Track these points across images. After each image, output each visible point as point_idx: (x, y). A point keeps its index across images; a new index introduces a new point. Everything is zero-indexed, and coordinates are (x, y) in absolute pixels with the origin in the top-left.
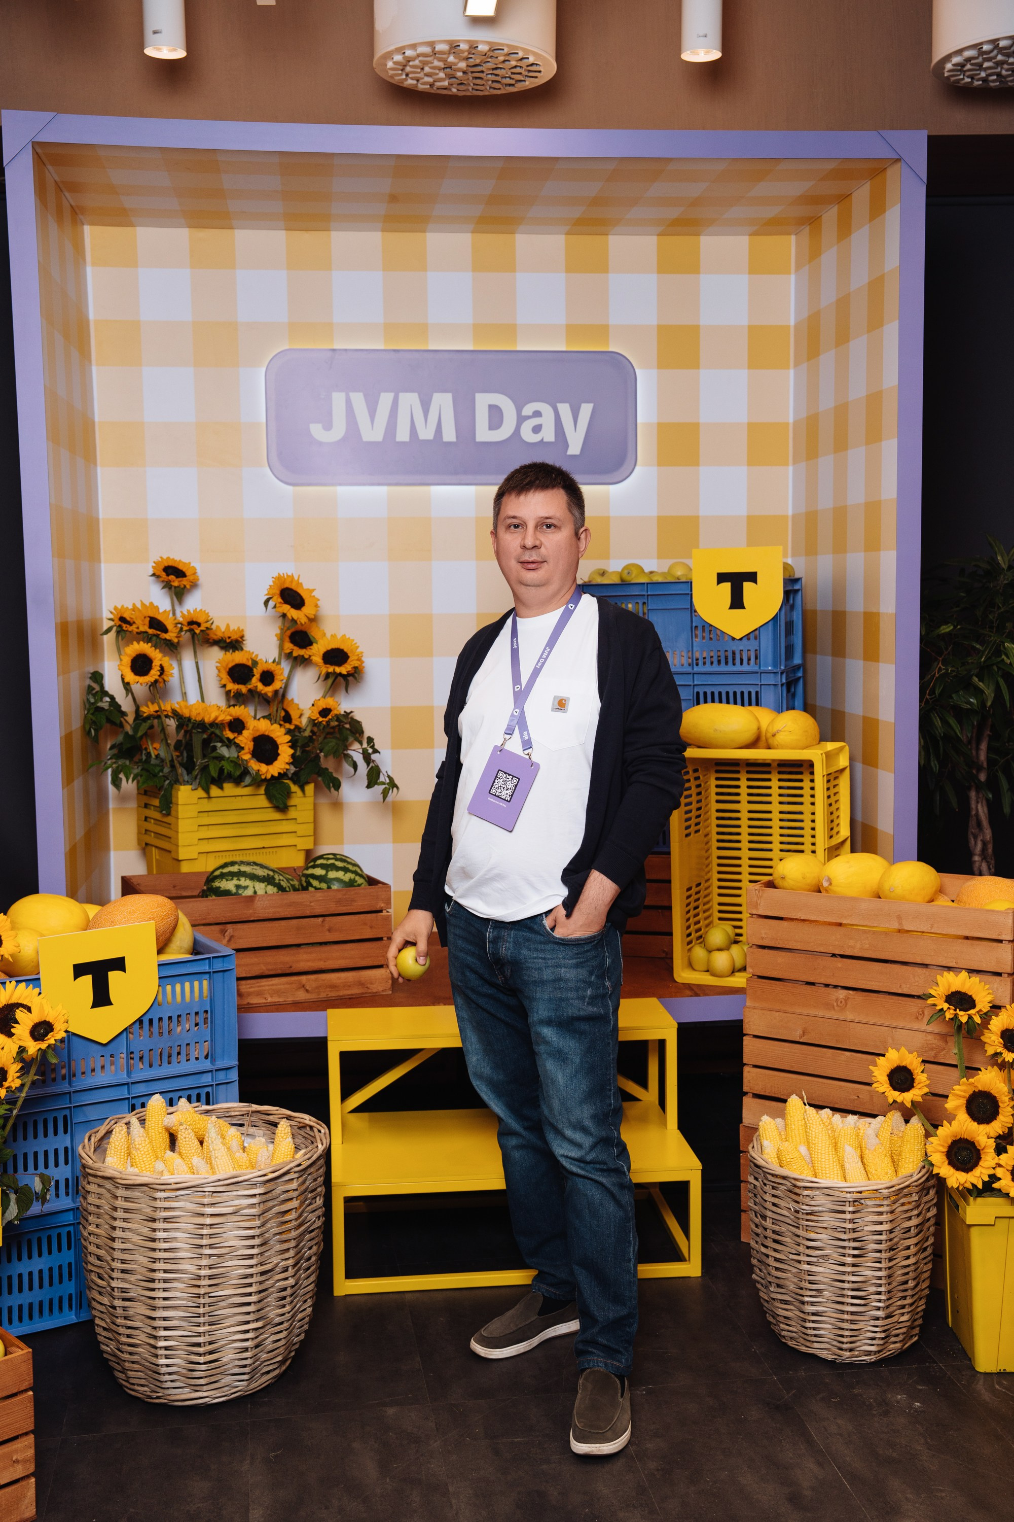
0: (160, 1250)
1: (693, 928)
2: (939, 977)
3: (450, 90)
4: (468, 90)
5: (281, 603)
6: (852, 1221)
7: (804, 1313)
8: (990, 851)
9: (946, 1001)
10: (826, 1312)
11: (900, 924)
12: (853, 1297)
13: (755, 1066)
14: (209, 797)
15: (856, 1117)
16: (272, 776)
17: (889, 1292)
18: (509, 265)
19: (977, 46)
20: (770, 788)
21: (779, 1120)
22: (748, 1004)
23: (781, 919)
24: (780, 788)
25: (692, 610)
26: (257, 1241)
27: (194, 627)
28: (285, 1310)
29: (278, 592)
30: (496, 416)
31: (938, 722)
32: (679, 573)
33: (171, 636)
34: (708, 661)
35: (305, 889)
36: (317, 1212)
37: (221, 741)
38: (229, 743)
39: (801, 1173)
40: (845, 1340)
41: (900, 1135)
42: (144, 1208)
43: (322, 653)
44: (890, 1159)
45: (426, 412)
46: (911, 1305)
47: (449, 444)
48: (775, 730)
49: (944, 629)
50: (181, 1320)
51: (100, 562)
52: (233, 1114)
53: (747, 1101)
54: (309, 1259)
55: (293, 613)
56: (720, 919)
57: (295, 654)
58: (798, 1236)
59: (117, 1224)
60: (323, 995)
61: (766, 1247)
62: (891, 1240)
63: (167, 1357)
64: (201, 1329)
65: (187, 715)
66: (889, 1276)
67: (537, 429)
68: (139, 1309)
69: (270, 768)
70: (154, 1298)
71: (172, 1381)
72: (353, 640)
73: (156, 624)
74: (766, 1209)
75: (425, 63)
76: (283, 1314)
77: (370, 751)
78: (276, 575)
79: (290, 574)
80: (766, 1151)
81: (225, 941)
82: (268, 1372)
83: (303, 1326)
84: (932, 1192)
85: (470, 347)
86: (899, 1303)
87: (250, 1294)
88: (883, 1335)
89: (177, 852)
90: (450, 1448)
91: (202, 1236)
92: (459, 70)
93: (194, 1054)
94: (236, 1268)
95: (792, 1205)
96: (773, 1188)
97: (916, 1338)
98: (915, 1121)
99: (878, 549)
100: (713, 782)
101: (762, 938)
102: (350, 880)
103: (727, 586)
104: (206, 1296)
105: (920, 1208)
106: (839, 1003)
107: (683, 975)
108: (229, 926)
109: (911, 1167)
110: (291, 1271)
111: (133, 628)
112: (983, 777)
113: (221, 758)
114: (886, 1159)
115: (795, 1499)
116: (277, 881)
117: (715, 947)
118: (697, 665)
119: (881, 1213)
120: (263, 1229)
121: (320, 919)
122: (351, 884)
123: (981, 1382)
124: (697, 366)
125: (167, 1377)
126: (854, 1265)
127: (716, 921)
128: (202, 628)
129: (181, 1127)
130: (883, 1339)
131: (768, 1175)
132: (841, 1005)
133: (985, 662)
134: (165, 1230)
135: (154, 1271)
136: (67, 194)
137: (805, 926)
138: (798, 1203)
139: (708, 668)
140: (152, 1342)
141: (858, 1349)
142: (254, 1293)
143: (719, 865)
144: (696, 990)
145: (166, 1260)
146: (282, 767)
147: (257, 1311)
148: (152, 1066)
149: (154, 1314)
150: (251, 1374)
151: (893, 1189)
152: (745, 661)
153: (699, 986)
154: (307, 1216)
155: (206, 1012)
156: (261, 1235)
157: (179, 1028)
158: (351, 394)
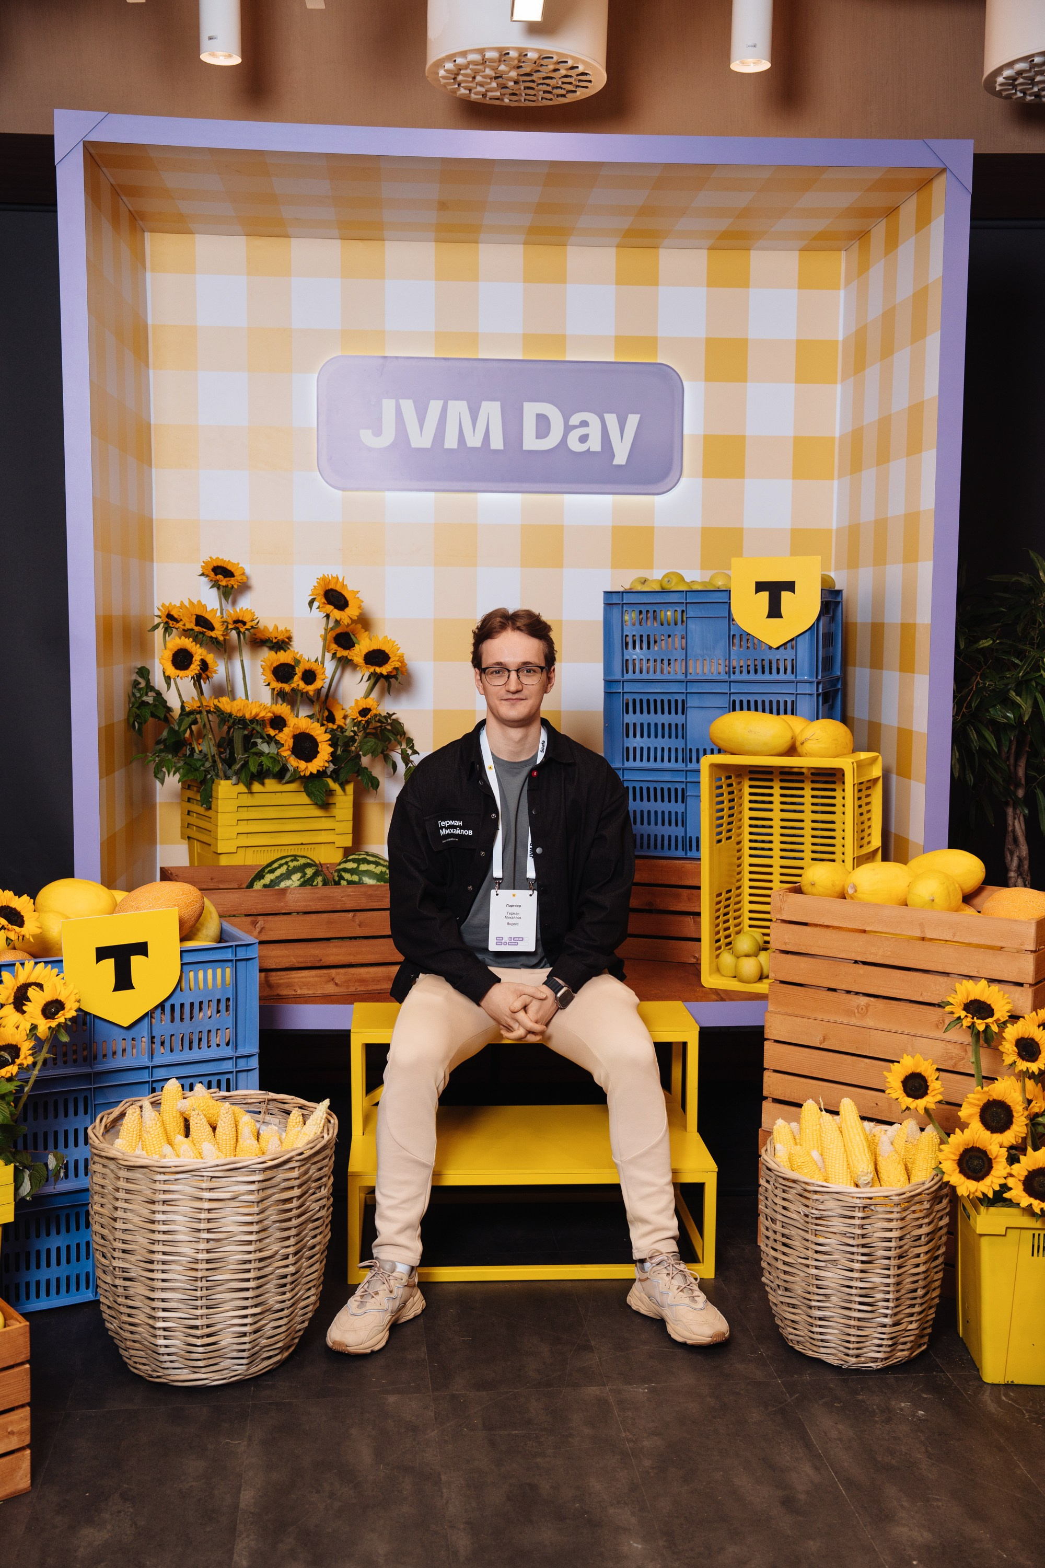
0: (159, 1232)
1: (722, 934)
2: (957, 985)
3: (502, 100)
4: (520, 101)
5: (324, 603)
6: (862, 1227)
7: (811, 1317)
8: (1026, 867)
9: (964, 1009)
10: (833, 1317)
11: (923, 932)
12: (861, 1303)
13: (775, 1071)
14: (251, 793)
15: (872, 1124)
16: (311, 773)
17: (897, 1299)
18: (561, 278)
19: (1028, 58)
20: (803, 796)
21: (794, 1125)
22: (770, 1008)
23: (803, 924)
24: (813, 797)
25: (730, 618)
26: (255, 1228)
27: (239, 625)
28: (284, 1297)
29: (322, 593)
30: (543, 423)
31: (974, 736)
32: (720, 583)
33: (217, 633)
34: (745, 670)
35: (337, 883)
36: (325, 1200)
37: (262, 738)
38: (270, 740)
39: (813, 1177)
40: (851, 1346)
41: (915, 1143)
42: (145, 1190)
43: (364, 653)
44: (903, 1167)
45: (474, 420)
46: (920, 1313)
47: (497, 452)
48: (807, 736)
49: (983, 644)
50: (178, 1302)
51: (152, 560)
52: (249, 1101)
53: (767, 1106)
54: (314, 1247)
55: (336, 614)
56: (750, 926)
57: (339, 655)
58: (807, 1240)
59: (119, 1204)
60: (352, 989)
61: (775, 1250)
62: (900, 1247)
63: (165, 1338)
64: (199, 1312)
65: (229, 711)
66: (898, 1284)
67: (583, 439)
68: (138, 1289)
69: (309, 765)
70: (153, 1280)
71: (171, 1362)
72: (394, 642)
73: (202, 621)
74: (776, 1212)
75: (476, 72)
76: (284, 1301)
77: (409, 752)
78: (320, 576)
79: (334, 575)
80: (778, 1154)
81: (256, 933)
82: (269, 1358)
83: (306, 1313)
84: (945, 1202)
85: (520, 357)
86: (908, 1311)
87: (248, 1280)
88: (890, 1342)
89: (217, 846)
90: (447, 1438)
91: (199, 1220)
92: (510, 79)
93: (215, 1040)
94: (234, 1253)
95: (803, 1210)
96: (784, 1191)
97: (925, 1347)
98: (930, 1130)
99: (916, 560)
100: (747, 790)
101: (785, 943)
103: (765, 595)
104: (204, 1280)
105: (931, 1217)
106: (860, 1009)
107: (709, 980)
108: (259, 917)
109: (923, 1176)
110: (291, 1260)
111: (180, 625)
112: (1021, 793)
113: (261, 754)
114: (899, 1166)
115: (788, 1503)
117: (743, 954)
118: (734, 673)
119: (890, 1220)
120: (262, 1216)
121: (351, 914)
123: (988, 1393)
124: (744, 379)
125: (166, 1358)
126: (862, 1271)
127: (747, 928)
128: (248, 626)
129: (193, 1113)
130: (890, 1346)
131: (779, 1179)
132: (862, 1012)
133: (1023, 677)
134: (164, 1212)
135: (153, 1252)
136: (124, 198)
137: (829, 932)
138: (807, 1206)
139: (745, 677)
140: (151, 1322)
141: (864, 1355)
142: (254, 1279)
143: (751, 873)
144: (723, 995)
145: (164, 1242)
146: (322, 764)
147: (257, 1297)
148: (172, 1051)
149: (152, 1295)
150: (251, 1359)
151: (904, 1196)
152: (782, 670)
153: (725, 991)
154: (311, 1205)
155: (228, 1000)
156: (260, 1221)
157: (201, 1014)
158: (401, 401)
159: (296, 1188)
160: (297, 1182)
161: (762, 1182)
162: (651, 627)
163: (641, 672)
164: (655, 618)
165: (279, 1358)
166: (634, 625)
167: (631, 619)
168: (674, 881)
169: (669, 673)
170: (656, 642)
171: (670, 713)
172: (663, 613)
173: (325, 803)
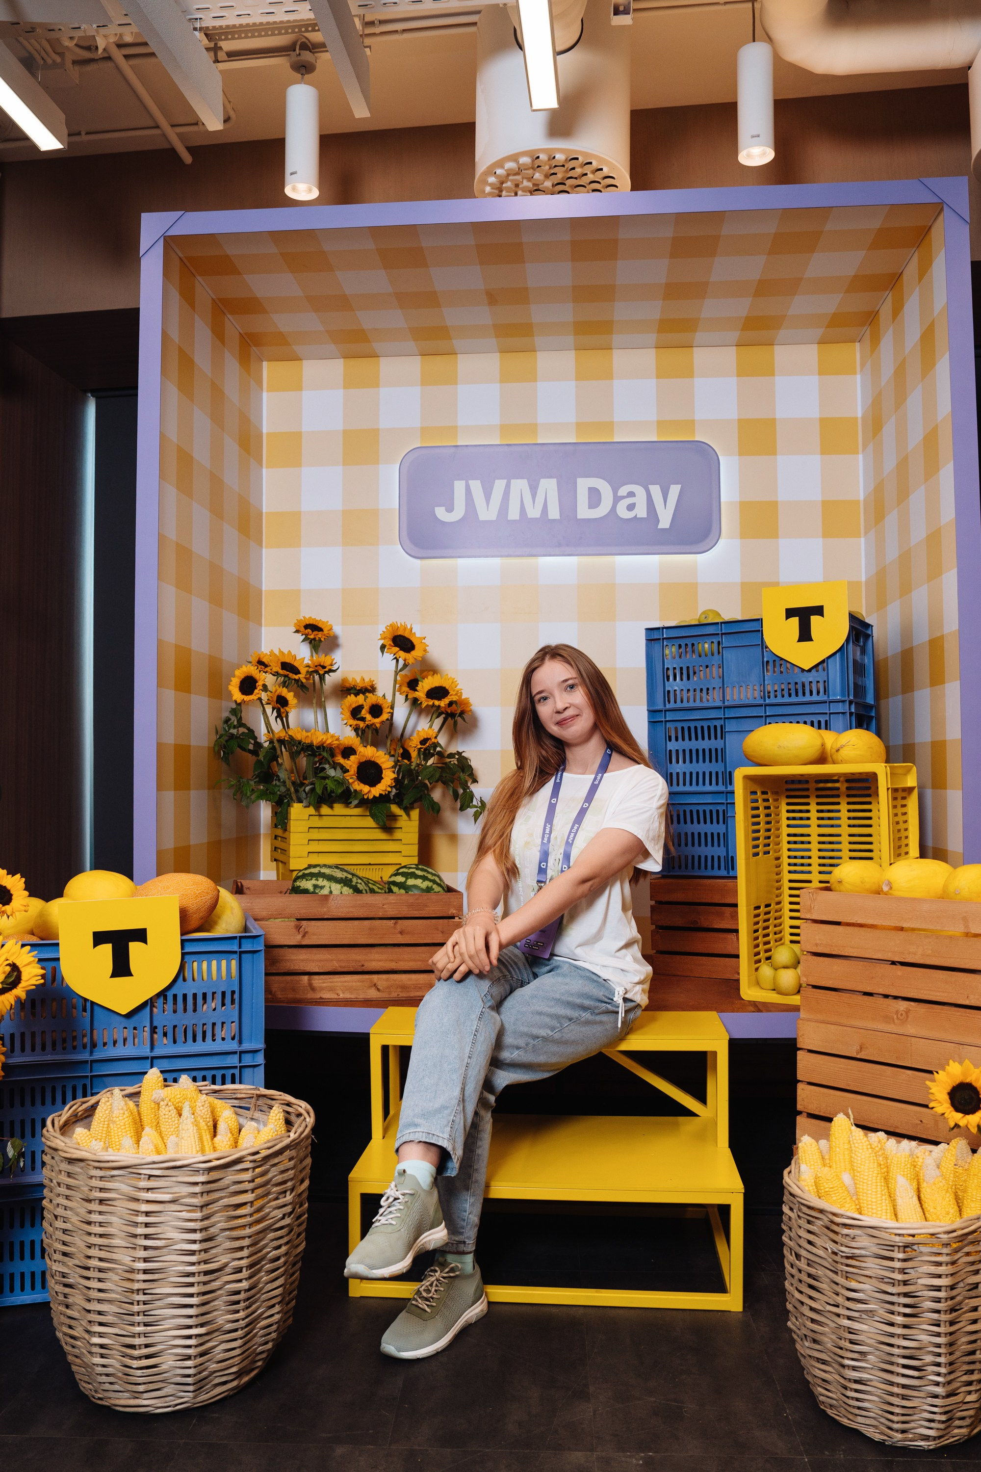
0: (95, 1234)
1: (762, 948)
5: (392, 647)
6: (903, 1271)
7: (845, 1379)
10: (871, 1380)
11: (967, 927)
12: (905, 1366)
13: (809, 1084)
14: (320, 816)
15: (914, 1144)
16: (374, 796)
17: (951, 1364)
18: (608, 375)
20: (839, 811)
21: (823, 1142)
22: (801, 1019)
23: (838, 923)
24: (849, 811)
25: (763, 645)
26: (197, 1236)
27: (319, 668)
28: (237, 1316)
29: (391, 639)
30: (595, 497)
33: (301, 678)
34: (779, 694)
35: (385, 893)
36: (284, 1209)
37: (329, 764)
38: (339, 766)
39: (842, 1206)
40: (895, 1418)
41: (966, 1167)
42: (82, 1186)
43: (426, 690)
44: (953, 1196)
45: (534, 495)
47: (553, 520)
48: (839, 745)
50: (116, 1317)
51: (259, 624)
52: (239, 1096)
53: (801, 1122)
54: (278, 1259)
55: (404, 656)
56: (791, 941)
57: (410, 697)
58: (837, 1284)
59: (61, 1200)
60: (390, 994)
61: (801, 1292)
62: (952, 1298)
63: (102, 1356)
64: (135, 1329)
65: (299, 739)
66: (951, 1344)
67: (631, 507)
68: (77, 1299)
69: (373, 789)
70: (89, 1288)
73: (288, 667)
74: (800, 1246)
76: (237, 1321)
78: (390, 623)
79: (403, 623)
80: (803, 1178)
82: (222, 1384)
83: (270, 1334)
85: (573, 440)
86: (965, 1378)
87: (191, 1295)
88: (944, 1417)
89: (289, 864)
91: (136, 1224)
93: (219, 1033)
94: (176, 1264)
95: (830, 1246)
96: (809, 1222)
99: (941, 575)
100: (784, 808)
101: (817, 945)
102: (427, 887)
103: (795, 621)
104: (141, 1292)
106: (899, 1016)
107: (748, 992)
108: (303, 922)
110: (245, 1274)
111: (270, 670)
113: (327, 777)
114: (948, 1195)
116: (354, 883)
117: (781, 965)
118: (769, 697)
119: (939, 1264)
120: (206, 1223)
121: (393, 921)
122: (429, 890)
124: (774, 453)
125: (104, 1379)
126: (905, 1327)
127: (786, 943)
128: (327, 670)
130: (943, 1422)
131: (802, 1207)
132: (901, 1018)
134: (100, 1213)
136: (230, 318)
137: (862, 931)
138: (836, 1242)
139: (779, 700)
141: (913, 1431)
142: (198, 1294)
143: (790, 888)
144: (760, 1007)
145: (101, 1247)
146: (384, 789)
147: (202, 1315)
148: (175, 1042)
149: (89, 1306)
150: (198, 1385)
151: (955, 1234)
152: (815, 692)
153: (764, 1003)
154: (270, 1212)
155: (233, 992)
156: (205, 1229)
157: (205, 1007)
158: (471, 482)
159: (250, 1192)
160: (250, 1186)
161: (785, 1209)
162: (690, 659)
163: (682, 702)
164: (693, 651)
165: (235, 1383)
166: (674, 658)
167: (671, 652)
168: (717, 899)
169: (708, 701)
170: (695, 673)
171: (710, 738)
172: (700, 645)
173: (388, 826)
